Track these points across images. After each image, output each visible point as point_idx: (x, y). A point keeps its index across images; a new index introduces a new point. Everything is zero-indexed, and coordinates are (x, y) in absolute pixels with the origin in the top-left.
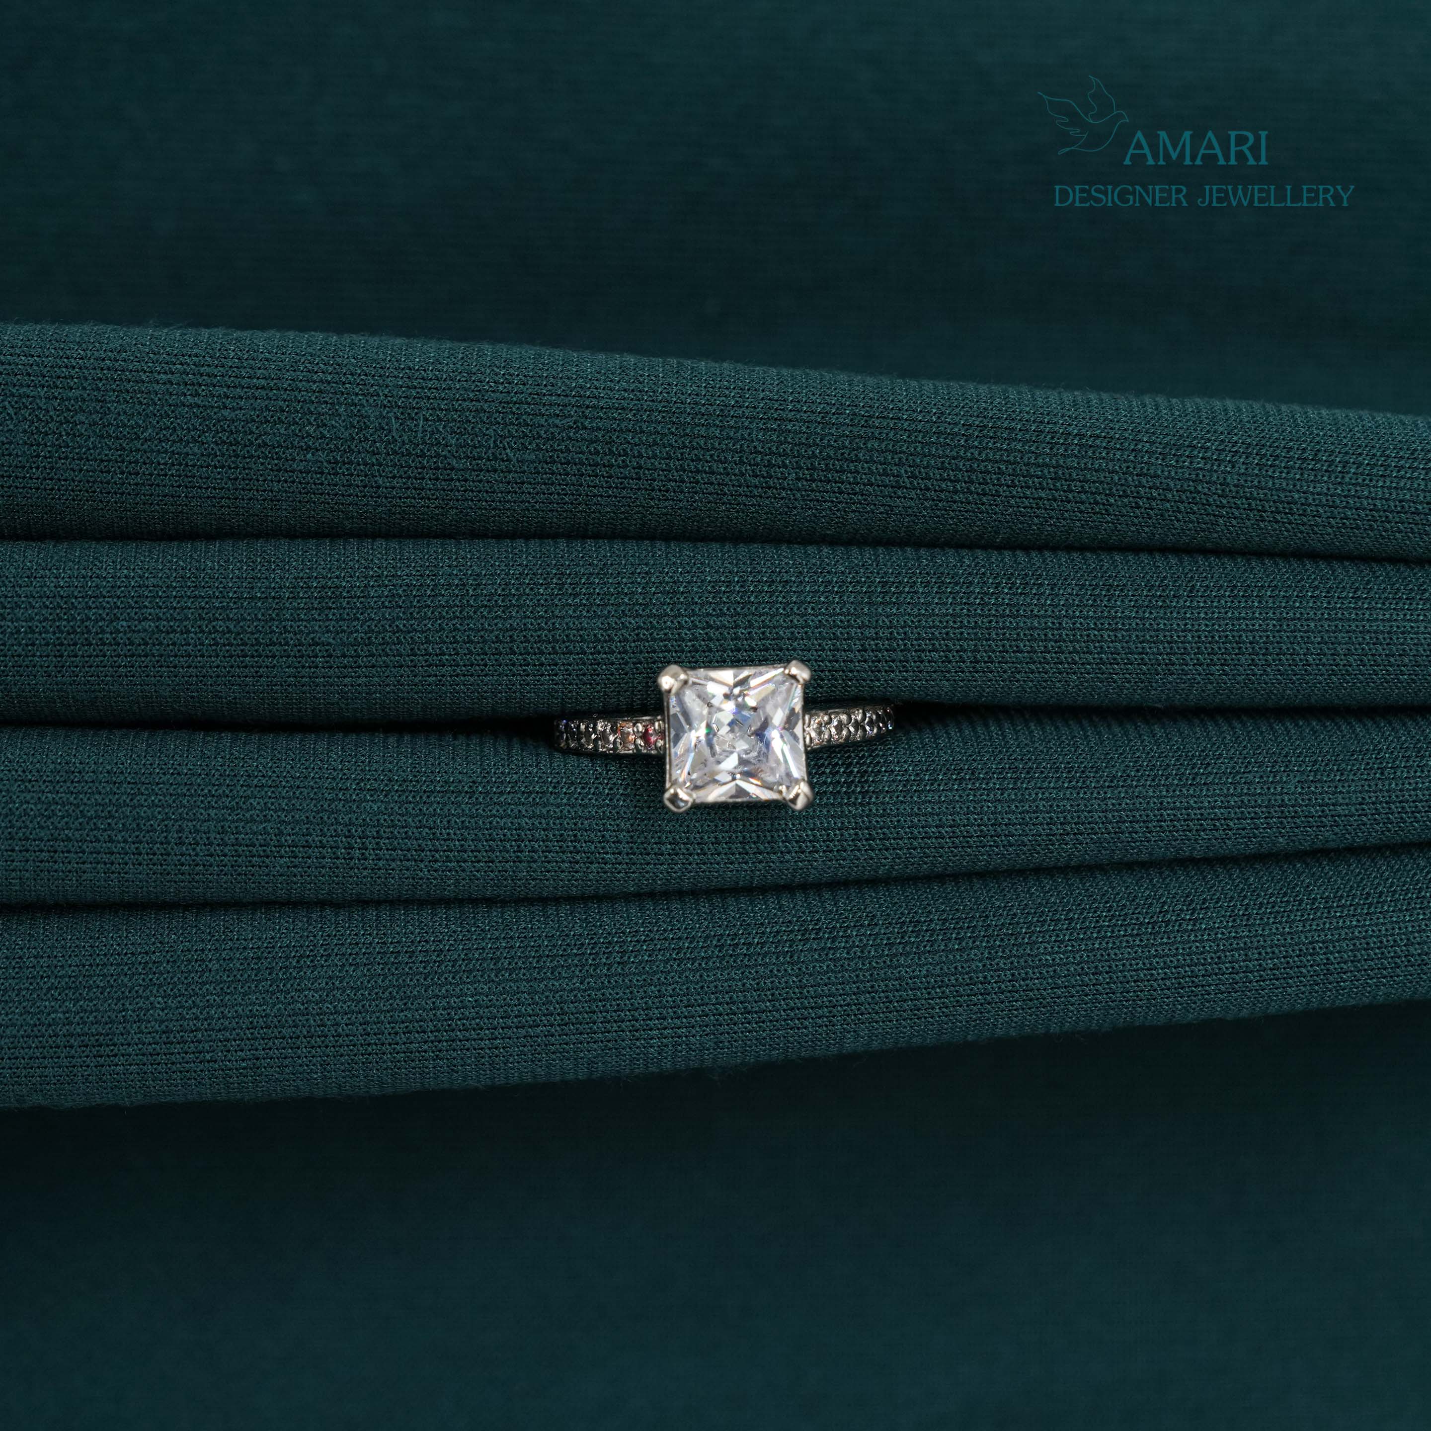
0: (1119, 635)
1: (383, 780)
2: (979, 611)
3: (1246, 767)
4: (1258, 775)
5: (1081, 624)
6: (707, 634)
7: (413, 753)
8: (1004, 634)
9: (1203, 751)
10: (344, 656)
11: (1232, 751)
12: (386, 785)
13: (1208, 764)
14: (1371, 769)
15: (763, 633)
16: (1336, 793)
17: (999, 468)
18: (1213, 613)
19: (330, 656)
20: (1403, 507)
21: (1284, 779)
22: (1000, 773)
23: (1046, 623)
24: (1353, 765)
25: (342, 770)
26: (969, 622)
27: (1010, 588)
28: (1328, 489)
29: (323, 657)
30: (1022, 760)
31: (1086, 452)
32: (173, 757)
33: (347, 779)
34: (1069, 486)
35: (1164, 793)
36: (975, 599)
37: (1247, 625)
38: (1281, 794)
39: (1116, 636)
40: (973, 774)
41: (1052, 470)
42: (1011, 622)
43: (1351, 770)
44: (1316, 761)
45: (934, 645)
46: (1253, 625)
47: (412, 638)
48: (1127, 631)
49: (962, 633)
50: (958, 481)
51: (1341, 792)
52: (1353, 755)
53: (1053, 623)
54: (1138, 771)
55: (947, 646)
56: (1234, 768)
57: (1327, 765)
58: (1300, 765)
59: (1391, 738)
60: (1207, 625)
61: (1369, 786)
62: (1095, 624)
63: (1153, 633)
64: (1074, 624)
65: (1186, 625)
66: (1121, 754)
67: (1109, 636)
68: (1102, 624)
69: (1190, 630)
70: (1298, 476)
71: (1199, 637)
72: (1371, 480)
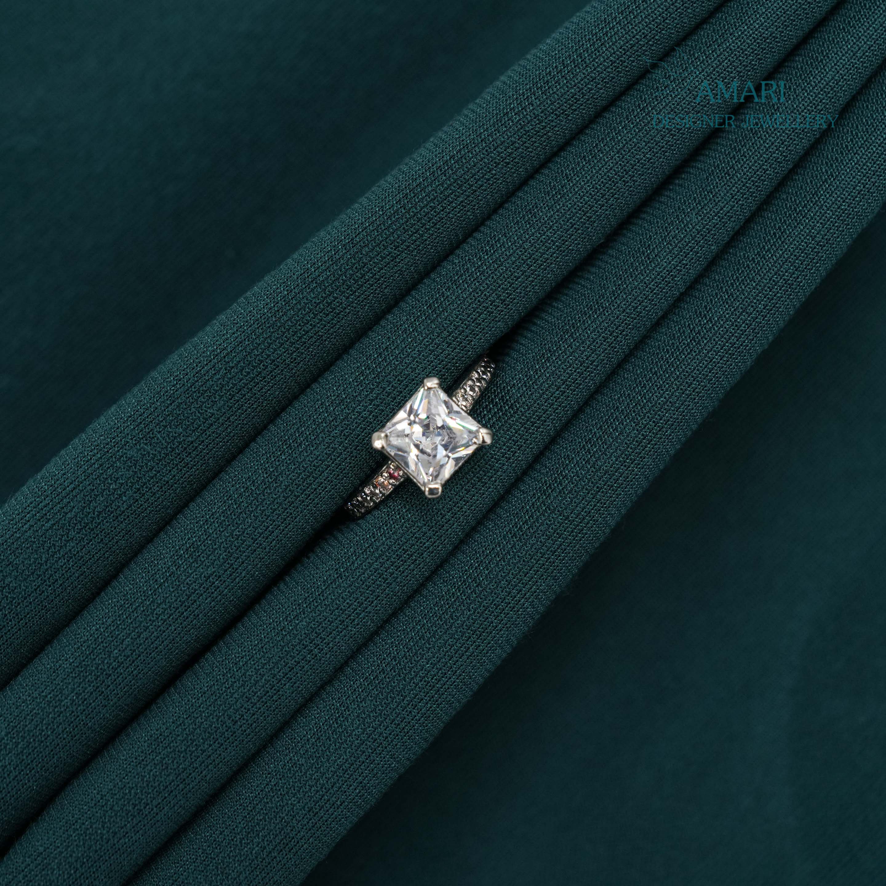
0: (555, 228)
1: (296, 608)
2: (483, 278)
3: (667, 231)
4: (675, 229)
5: (533, 239)
6: (374, 405)
7: (297, 583)
8: (504, 277)
9: (641, 242)
10: (226, 571)
11: (654, 229)
12: (300, 609)
13: (649, 245)
14: (722, 177)
15: (398, 380)
16: (717, 204)
17: (431, 207)
18: (586, 178)
19: (220, 577)
20: (624, 49)
21: (688, 219)
22: (562, 339)
23: (518, 254)
24: (713, 184)
25: (273, 621)
26: (483, 287)
27: (487, 254)
28: (584, 74)
29: (217, 580)
30: (566, 324)
31: (462, 162)
32: (194, 688)
33: (280, 623)
34: (469, 184)
35: (642, 278)
36: (476, 274)
37: (606, 168)
38: (693, 228)
39: (554, 230)
40: (550, 351)
41: (455, 184)
42: (502, 269)
43: (714, 187)
44: (695, 198)
45: (478, 312)
46: (609, 166)
47: (247, 534)
48: (556, 223)
49: (485, 295)
50: (418, 230)
51: (719, 201)
52: (708, 180)
53: (521, 251)
54: (621, 279)
55: (484, 307)
56: (661, 236)
57: (701, 195)
58: (690, 207)
59: (717, 156)
60: (589, 186)
61: (729, 186)
62: (539, 233)
63: (569, 213)
64: (530, 242)
65: (579, 195)
66: (606, 279)
67: (551, 233)
68: (543, 230)
69: (584, 195)
70: (565, 82)
71: (591, 194)
72: (599, 52)
